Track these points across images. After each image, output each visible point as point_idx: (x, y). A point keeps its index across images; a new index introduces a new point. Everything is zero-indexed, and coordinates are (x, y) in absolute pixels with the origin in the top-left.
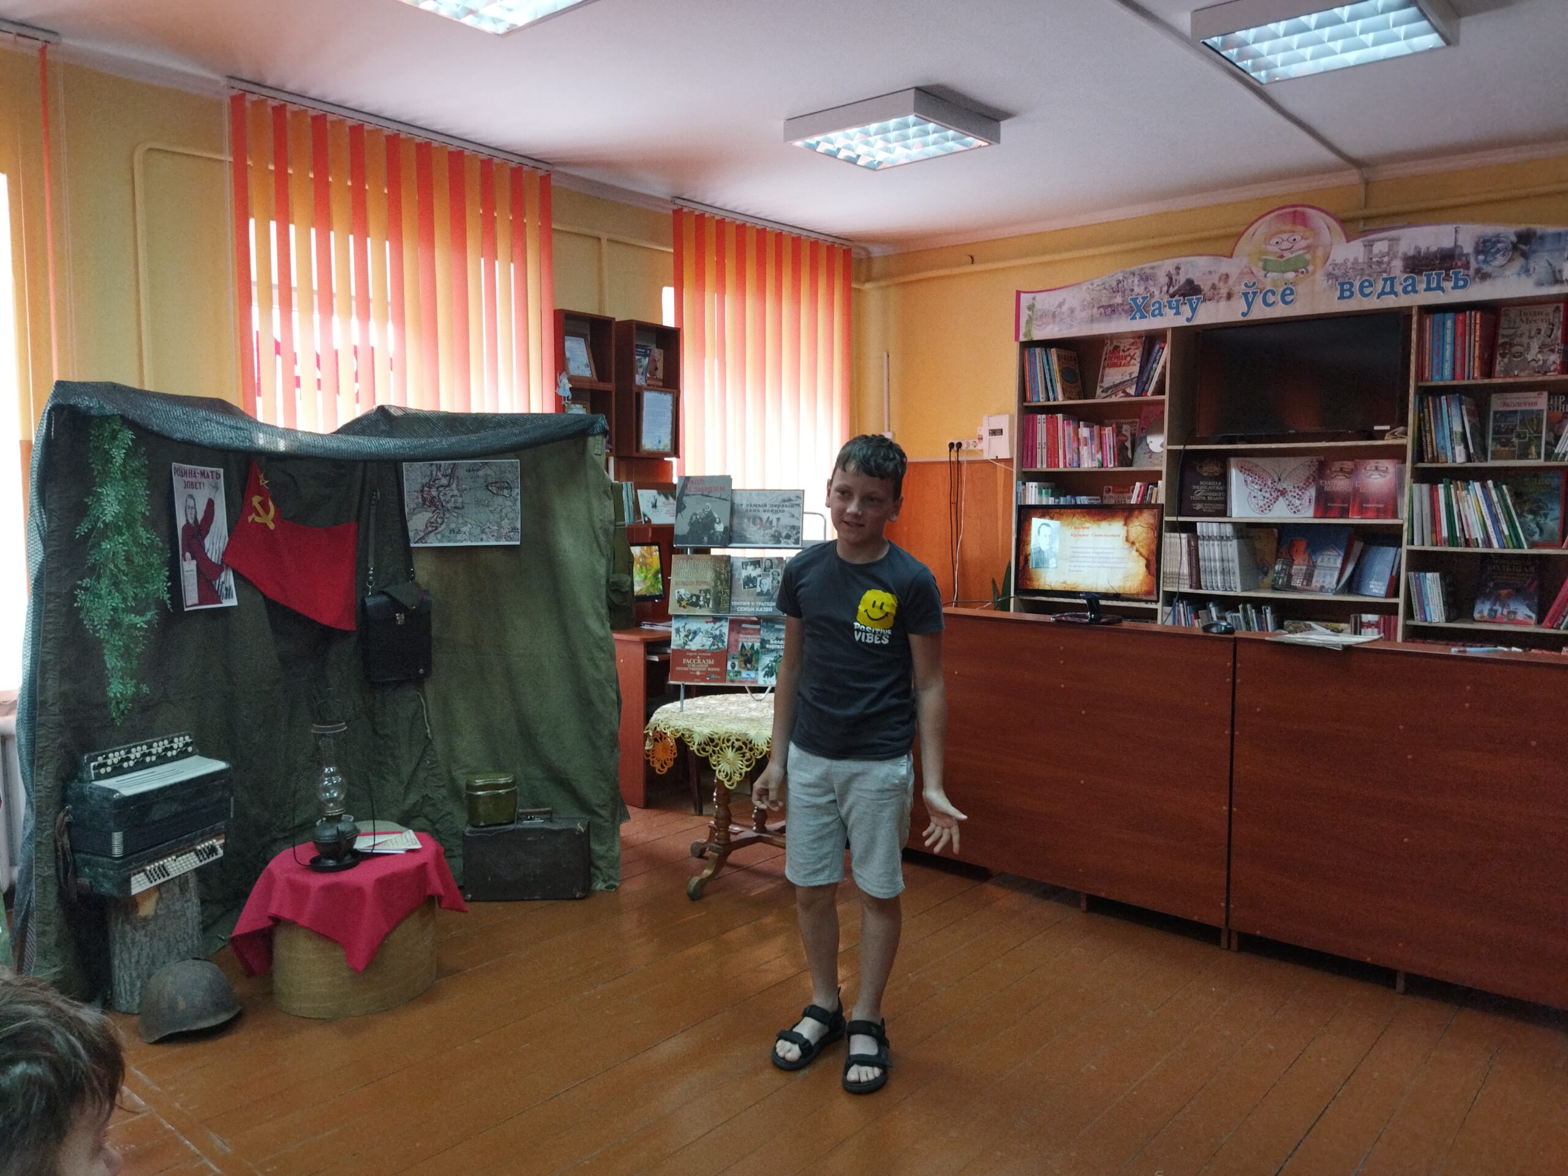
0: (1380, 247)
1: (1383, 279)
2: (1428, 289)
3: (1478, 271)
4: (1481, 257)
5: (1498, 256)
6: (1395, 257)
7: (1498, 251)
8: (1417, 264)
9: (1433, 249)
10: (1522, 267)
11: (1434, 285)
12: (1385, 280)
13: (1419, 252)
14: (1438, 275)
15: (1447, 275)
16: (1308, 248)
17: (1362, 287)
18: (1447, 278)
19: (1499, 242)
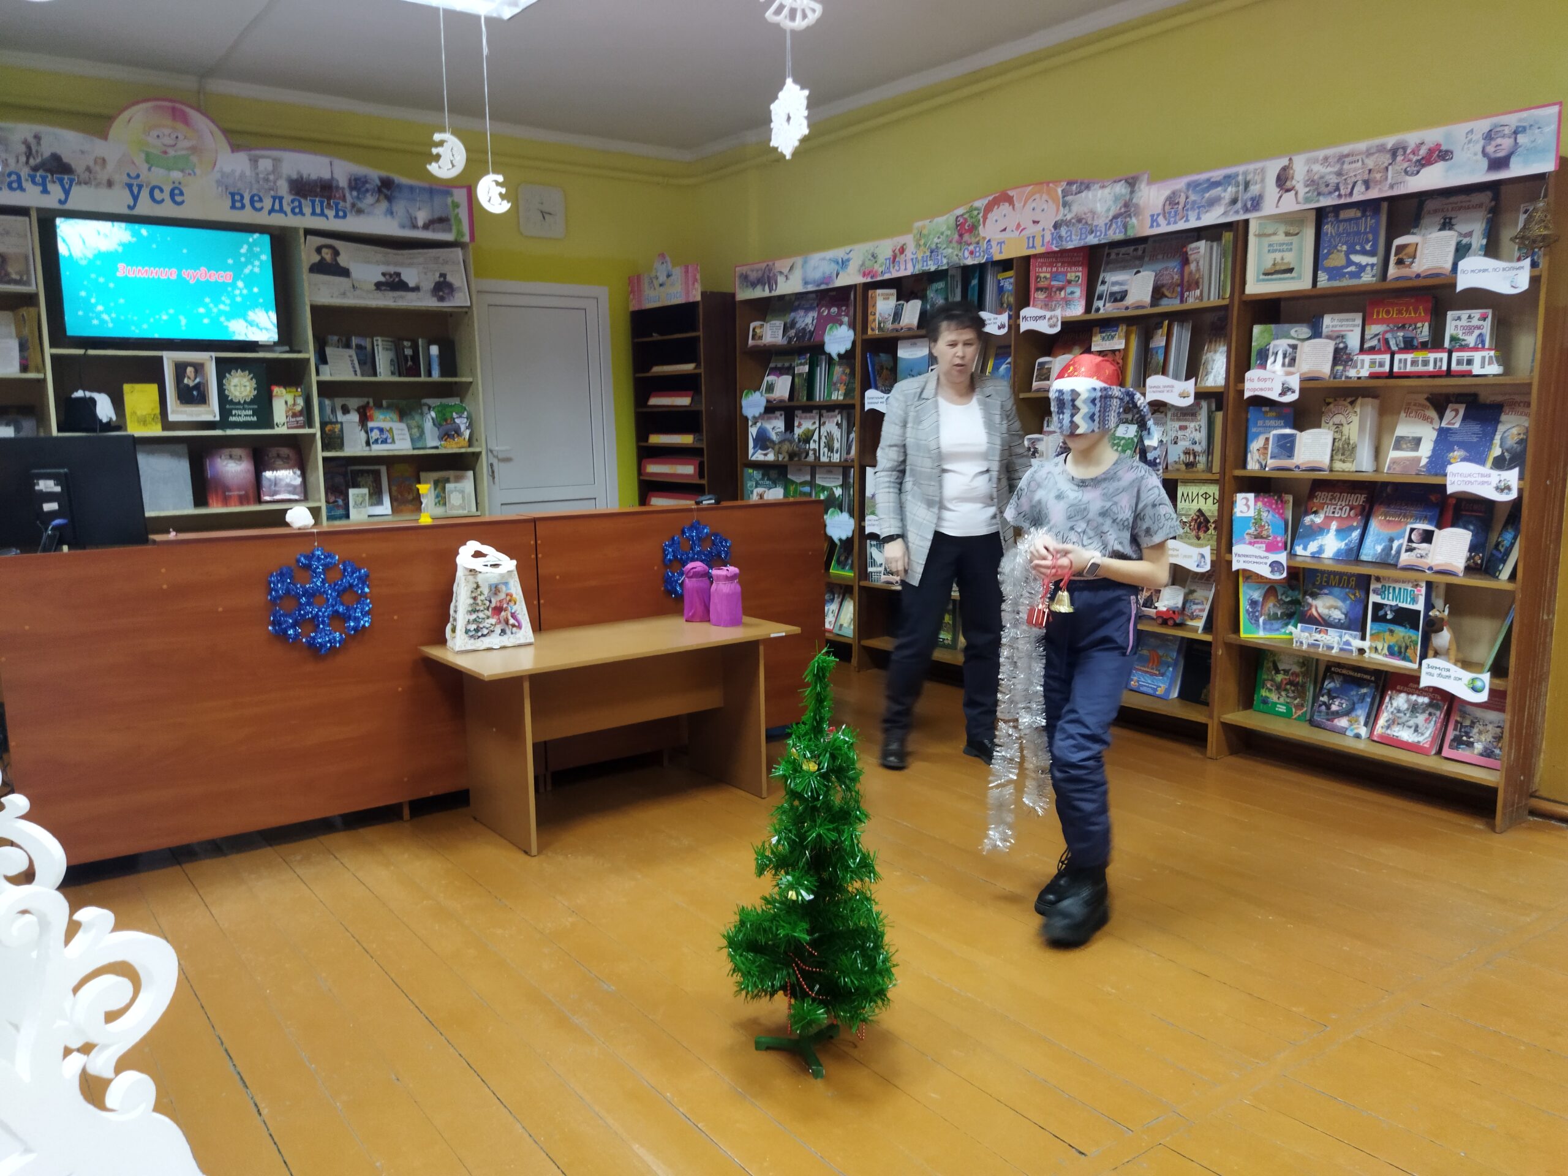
0: (265, 165)
1: (274, 198)
2: (314, 213)
3: (353, 205)
4: (355, 193)
5: (368, 195)
6: (279, 177)
7: (367, 191)
8: (302, 188)
9: (314, 177)
10: (387, 210)
11: (318, 210)
12: (272, 197)
13: (302, 178)
14: (322, 203)
15: (329, 204)
16: (194, 150)
17: (252, 201)
18: (329, 206)
19: (366, 182)
